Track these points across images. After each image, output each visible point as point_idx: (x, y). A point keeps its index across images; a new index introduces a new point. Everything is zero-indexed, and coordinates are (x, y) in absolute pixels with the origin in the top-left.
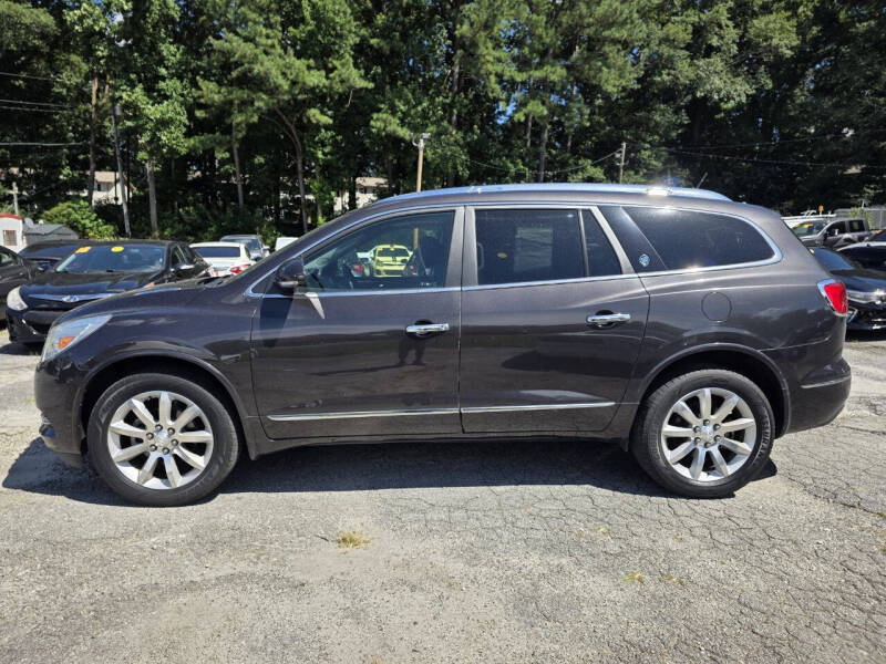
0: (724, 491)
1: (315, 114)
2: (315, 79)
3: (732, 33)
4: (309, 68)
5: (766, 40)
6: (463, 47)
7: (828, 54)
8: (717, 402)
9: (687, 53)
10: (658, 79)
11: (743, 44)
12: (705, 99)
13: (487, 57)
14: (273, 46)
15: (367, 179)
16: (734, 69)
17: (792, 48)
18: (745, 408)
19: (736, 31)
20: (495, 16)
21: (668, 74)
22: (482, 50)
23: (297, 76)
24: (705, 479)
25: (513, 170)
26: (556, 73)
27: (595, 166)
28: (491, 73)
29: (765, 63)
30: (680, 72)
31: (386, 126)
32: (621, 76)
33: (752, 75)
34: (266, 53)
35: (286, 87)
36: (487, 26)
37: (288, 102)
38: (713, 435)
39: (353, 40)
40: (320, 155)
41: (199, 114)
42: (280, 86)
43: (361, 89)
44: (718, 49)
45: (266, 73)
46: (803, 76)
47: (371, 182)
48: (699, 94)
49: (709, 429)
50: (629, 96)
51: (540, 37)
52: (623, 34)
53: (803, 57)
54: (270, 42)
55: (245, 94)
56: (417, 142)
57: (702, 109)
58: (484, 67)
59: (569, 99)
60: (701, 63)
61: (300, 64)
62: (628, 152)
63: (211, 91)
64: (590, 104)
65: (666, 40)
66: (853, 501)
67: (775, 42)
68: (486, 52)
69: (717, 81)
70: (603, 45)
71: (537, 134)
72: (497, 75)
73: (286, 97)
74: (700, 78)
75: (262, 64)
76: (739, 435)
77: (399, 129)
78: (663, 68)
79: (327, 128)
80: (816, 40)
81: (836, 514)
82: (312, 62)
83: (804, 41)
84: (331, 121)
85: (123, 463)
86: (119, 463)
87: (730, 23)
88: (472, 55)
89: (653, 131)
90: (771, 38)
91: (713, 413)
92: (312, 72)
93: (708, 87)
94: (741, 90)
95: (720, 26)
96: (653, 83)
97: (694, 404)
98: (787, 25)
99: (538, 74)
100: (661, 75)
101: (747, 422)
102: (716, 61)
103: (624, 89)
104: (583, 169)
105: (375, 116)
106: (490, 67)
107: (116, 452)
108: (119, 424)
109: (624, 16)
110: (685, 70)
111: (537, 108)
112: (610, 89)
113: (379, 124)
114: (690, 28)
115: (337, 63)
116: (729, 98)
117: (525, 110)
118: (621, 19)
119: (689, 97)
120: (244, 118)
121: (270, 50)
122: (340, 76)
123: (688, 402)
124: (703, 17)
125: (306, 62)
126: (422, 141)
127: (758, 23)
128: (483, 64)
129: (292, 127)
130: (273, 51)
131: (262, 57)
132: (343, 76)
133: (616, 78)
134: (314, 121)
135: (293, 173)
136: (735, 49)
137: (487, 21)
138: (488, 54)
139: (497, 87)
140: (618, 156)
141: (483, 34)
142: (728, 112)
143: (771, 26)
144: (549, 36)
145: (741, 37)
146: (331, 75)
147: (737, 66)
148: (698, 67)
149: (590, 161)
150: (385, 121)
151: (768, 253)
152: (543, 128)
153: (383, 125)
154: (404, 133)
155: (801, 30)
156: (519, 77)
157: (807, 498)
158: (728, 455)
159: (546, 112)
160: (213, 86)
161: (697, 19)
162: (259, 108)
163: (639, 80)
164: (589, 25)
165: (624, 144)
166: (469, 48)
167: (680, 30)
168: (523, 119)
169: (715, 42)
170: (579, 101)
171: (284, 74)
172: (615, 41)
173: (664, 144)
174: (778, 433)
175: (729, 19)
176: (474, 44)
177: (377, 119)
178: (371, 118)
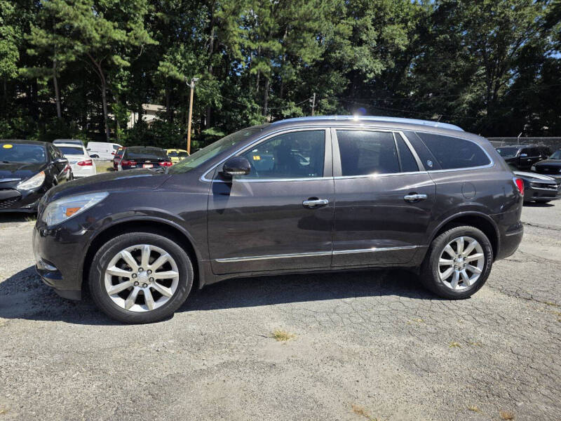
1: (117, 59)
2: (119, 35)
3: (373, 34)
4: (115, 28)
5: (392, 39)
6: (218, 24)
7: (423, 50)
8: (466, 244)
9: (350, 42)
10: (333, 55)
11: (380, 40)
12: (359, 71)
13: (235, 33)
14: (87, 10)
15: (150, 105)
16: (375, 54)
17: (406, 46)
18: (479, 248)
19: (376, 33)
20: (240, 7)
21: (339, 53)
22: (231, 27)
23: (106, 32)
24: (459, 288)
25: (250, 106)
26: (276, 46)
27: (297, 106)
28: (236, 43)
29: (390, 52)
30: (346, 53)
31: (168, 71)
32: (313, 53)
33: (383, 58)
34: (82, 14)
35: (98, 39)
36: (235, 13)
37: (98, 49)
38: (463, 263)
39: (144, 11)
40: (119, 86)
41: (30, 52)
42: (94, 37)
43: (150, 45)
44: (366, 42)
45: (84, 28)
46: (409, 62)
47: (155, 107)
48: (355, 68)
49: (461, 260)
50: (315, 66)
51: (267, 24)
52: (315, 25)
53: (411, 51)
54: (85, 7)
55: (65, 41)
56: (190, 83)
57: (356, 76)
58: (231, 38)
59: (282, 63)
60: (357, 49)
61: (109, 24)
62: (316, 100)
63: (39, 36)
64: (294, 67)
65: (336, 33)
67: (396, 41)
68: (233, 29)
69: (365, 60)
70: (303, 32)
71: (263, 83)
72: (240, 44)
73: (98, 45)
74: (356, 58)
75: (81, 21)
77: (178, 74)
78: (338, 49)
79: (125, 68)
80: (416, 42)
82: (116, 24)
83: (410, 42)
84: (129, 64)
85: (114, 295)
86: (112, 295)
87: (373, 28)
88: (224, 30)
89: (329, 86)
90: (395, 39)
91: (463, 251)
92: (117, 30)
93: (361, 64)
94: (379, 67)
95: (367, 29)
96: (331, 58)
98: (402, 32)
99: (265, 45)
100: (335, 53)
101: (480, 255)
102: (365, 49)
103: (314, 60)
104: (290, 108)
105: (161, 63)
106: (235, 39)
107: (110, 288)
108: (112, 268)
109: (316, 15)
110: (348, 51)
111: (264, 67)
112: (306, 59)
113: (164, 69)
114: (351, 28)
115: (133, 26)
116: (372, 71)
117: (257, 67)
118: (314, 18)
119: (350, 70)
120: (64, 57)
121: (85, 13)
122: (135, 34)
123: (452, 245)
124: (358, 22)
125: (112, 24)
126: (193, 83)
127: (388, 30)
128: (230, 36)
129: (99, 66)
130: (88, 13)
131: (81, 17)
132: (138, 35)
133: (310, 54)
134: (117, 64)
135: (98, 98)
136: (375, 43)
137: (235, 10)
138: (235, 30)
139: (239, 52)
140: (311, 101)
141: (231, 17)
142: (371, 80)
143: (395, 32)
144: (271, 22)
145: (379, 36)
146: (129, 34)
147: (376, 53)
148: (355, 51)
149: (294, 103)
150: (168, 68)
151: (487, 162)
152: (266, 80)
153: (167, 70)
154: (182, 77)
155: (410, 35)
156: (254, 46)
158: (470, 274)
159: (270, 70)
160: (42, 32)
161: (355, 24)
162: (77, 51)
163: (323, 55)
164: (295, 19)
165: (315, 94)
166: (222, 26)
167: (345, 27)
168: (256, 73)
169: (364, 37)
170: (289, 65)
171: (96, 30)
172: (310, 30)
173: (336, 96)
175: (373, 25)
176: (226, 23)
177: (163, 66)
178: (159, 65)
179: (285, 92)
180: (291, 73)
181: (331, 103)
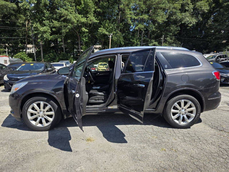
0: (188, 127)
1: (84, 29)
2: (84, 20)
3: (191, 6)
4: (82, 17)
5: (201, 8)
6: (121, 11)
7: (217, 11)
8: (186, 103)
9: (180, 11)
10: (172, 18)
11: (194, 9)
12: (184, 23)
13: (128, 13)
14: (72, 12)
15: (97, 46)
16: (192, 15)
17: (207, 10)
18: (193, 105)
20: (130, 2)
21: (175, 17)
22: (127, 11)
23: (79, 19)
24: (182, 123)
26: (146, 17)
27: (155, 41)
28: (129, 18)
29: (200, 14)
30: (178, 16)
31: (102, 32)
32: (162, 18)
33: (197, 17)
34: (70, 13)
35: (76, 22)
36: (128, 5)
37: (76, 26)
38: (185, 112)
39: (93, 9)
40: (85, 40)
41: (54, 29)
42: (74, 22)
43: (95, 22)
44: (188, 11)
45: (70, 19)
46: (210, 17)
47: (98, 46)
48: (183, 22)
49: (183, 110)
50: (165, 23)
51: (142, 8)
52: (163, 6)
53: (210, 12)
54: (72, 10)
55: (65, 24)
56: (109, 36)
57: (184, 26)
58: (127, 16)
59: (149, 24)
60: (183, 14)
61: (80, 16)
62: (164, 38)
63: (56, 24)
64: (154, 25)
65: (174, 8)
66: (222, 129)
67: (203, 8)
68: (127, 12)
69: (187, 18)
70: (158, 10)
71: (140, 33)
73: (76, 25)
74: (183, 18)
75: (70, 16)
76: (191, 112)
77: (106, 32)
78: (174, 15)
79: (87, 32)
80: (214, 7)
81: (217, 132)
82: (82, 15)
83: (210, 8)
85: (31, 120)
86: (30, 120)
87: (191, 4)
88: (124, 13)
89: (170, 32)
90: (202, 7)
91: (184, 106)
93: (185, 20)
94: (194, 21)
95: (188, 4)
97: (179, 104)
98: (206, 4)
99: (141, 17)
101: (194, 108)
102: (187, 14)
103: (163, 21)
104: (152, 43)
105: (99, 29)
106: (128, 16)
107: (29, 117)
108: (30, 110)
109: (163, 2)
110: (179, 15)
111: (141, 26)
112: (160, 21)
114: (180, 5)
115: (89, 16)
116: (190, 23)
117: (138, 27)
119: (180, 23)
120: (65, 30)
121: (71, 12)
122: (90, 19)
123: (178, 103)
124: (184, 2)
125: (81, 15)
127: (198, 4)
129: (77, 33)
130: (73, 13)
131: (70, 14)
132: (91, 19)
133: (161, 18)
134: (83, 31)
135: (77, 44)
136: (192, 10)
138: (128, 12)
139: (130, 21)
140: (162, 39)
141: (127, 7)
142: (191, 27)
143: (202, 4)
144: (144, 7)
145: (194, 7)
146: (88, 19)
148: (182, 15)
150: (102, 30)
151: (199, 64)
152: (142, 31)
155: (210, 5)
156: (136, 18)
157: (210, 128)
158: (189, 117)
159: (143, 27)
161: (182, 2)
162: (69, 28)
163: (167, 19)
164: (154, 5)
165: (163, 36)
167: (178, 5)
168: (137, 29)
169: (187, 8)
170: (151, 24)
171: (75, 19)
172: (161, 8)
173: (174, 36)
174: (202, 111)
175: (191, 2)
176: (124, 10)
177: (100, 30)
178: (98, 29)
179: (151, 36)
180: (153, 28)
181: (171, 39)
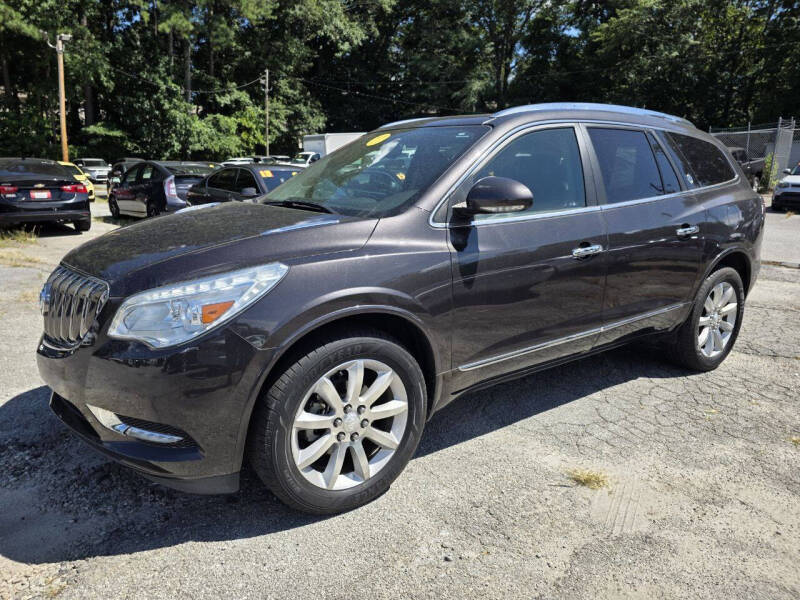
10: (291, 12)
16: (350, 13)
21: (300, 9)
25: (164, 87)
27: (240, 90)
30: (310, 9)
33: (363, 21)
48: (321, 33)
50: (267, 25)
56: (54, 43)
62: (270, 81)
69: (338, 22)
71: (181, 50)
74: (324, 17)
89: (288, 60)
94: (358, 35)
96: (287, 15)
100: (294, 9)
103: (263, 17)
104: (230, 93)
111: (181, 22)
116: (346, 40)
117: (169, 22)
119: (313, 36)
126: (60, 43)
133: (255, 7)
140: (262, 82)
142: (344, 53)
147: (352, 12)
148: (323, 7)
149: (234, 84)
152: (184, 43)
159: (191, 27)
163: (276, 12)
165: (267, 71)
168: (168, 31)
173: (299, 76)
179: (218, 67)
180: (227, 34)
181: (292, 86)
